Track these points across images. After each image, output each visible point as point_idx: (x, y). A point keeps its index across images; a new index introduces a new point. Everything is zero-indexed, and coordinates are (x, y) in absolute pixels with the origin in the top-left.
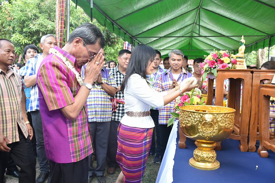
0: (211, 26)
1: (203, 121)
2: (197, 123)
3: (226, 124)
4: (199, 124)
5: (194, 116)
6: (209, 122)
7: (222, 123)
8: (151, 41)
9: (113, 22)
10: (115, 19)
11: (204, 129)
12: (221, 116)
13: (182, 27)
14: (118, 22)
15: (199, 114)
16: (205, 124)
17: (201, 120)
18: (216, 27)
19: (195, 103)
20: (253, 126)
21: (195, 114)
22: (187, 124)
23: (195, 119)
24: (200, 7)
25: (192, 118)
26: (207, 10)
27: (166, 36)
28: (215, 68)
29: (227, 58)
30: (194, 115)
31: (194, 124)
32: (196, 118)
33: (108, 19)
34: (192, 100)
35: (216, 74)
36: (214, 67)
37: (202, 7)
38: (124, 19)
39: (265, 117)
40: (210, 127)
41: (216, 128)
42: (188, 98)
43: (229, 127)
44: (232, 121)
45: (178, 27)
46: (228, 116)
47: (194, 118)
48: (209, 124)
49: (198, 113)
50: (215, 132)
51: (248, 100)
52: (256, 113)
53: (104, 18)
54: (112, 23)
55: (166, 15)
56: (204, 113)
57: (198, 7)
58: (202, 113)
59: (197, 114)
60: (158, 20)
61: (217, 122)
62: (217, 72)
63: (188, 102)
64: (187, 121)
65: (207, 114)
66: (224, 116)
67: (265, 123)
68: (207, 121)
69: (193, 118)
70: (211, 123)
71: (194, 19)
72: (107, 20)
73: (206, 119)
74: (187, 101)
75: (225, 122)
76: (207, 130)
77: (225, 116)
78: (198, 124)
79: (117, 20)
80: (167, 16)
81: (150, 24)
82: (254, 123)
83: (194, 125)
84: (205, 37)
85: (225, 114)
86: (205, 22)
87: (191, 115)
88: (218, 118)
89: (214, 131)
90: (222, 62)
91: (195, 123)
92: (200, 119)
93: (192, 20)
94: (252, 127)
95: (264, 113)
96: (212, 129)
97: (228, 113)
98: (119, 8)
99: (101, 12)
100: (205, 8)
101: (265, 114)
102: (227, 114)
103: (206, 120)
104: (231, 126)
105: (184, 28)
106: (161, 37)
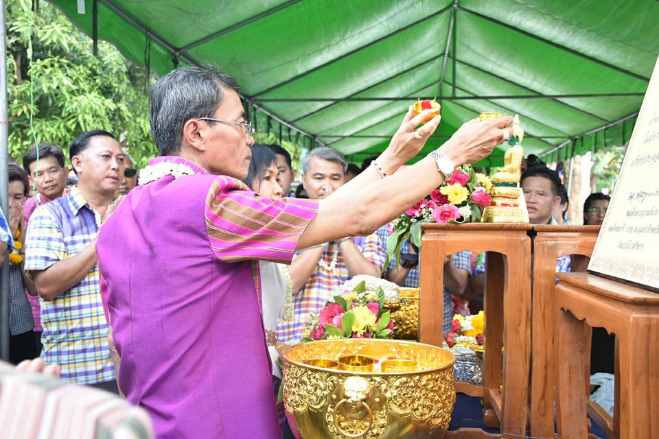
0: (494, 63)
1: (338, 399)
2: (322, 404)
3: (417, 409)
4: (329, 409)
5: (314, 381)
6: (355, 403)
7: (400, 405)
8: (311, 111)
9: (177, 54)
10: (180, 45)
11: (343, 424)
12: (397, 383)
13: (405, 68)
14: (191, 52)
15: (328, 376)
16: (345, 409)
17: (334, 396)
18: (506, 64)
20: (542, 404)
21: (317, 375)
22: (298, 406)
23: (319, 392)
24: (455, 6)
25: (310, 388)
26: (478, 15)
27: (356, 96)
30: (314, 378)
31: (315, 407)
32: (320, 389)
33: (158, 43)
34: (351, 320)
35: (419, 239)
36: (417, 214)
37: (462, 6)
38: (211, 43)
39: (570, 378)
40: (363, 418)
41: (382, 422)
42: (340, 312)
43: (427, 416)
44: (437, 398)
45: (392, 69)
46: (424, 382)
47: (316, 389)
48: (357, 410)
49: (325, 372)
50: (378, 434)
51: (520, 321)
52: (547, 363)
53: (144, 38)
54: (173, 55)
55: (345, 33)
56: (343, 374)
57: (450, 6)
58: (337, 374)
59: (324, 376)
60: (322, 47)
61: (384, 400)
62: (423, 233)
63: (340, 326)
64: (297, 398)
65: (351, 375)
66: (406, 383)
68: (349, 401)
69: (312, 389)
70: (363, 408)
71: (442, 42)
72: (155, 46)
73: (347, 394)
74: (335, 320)
75: (413, 402)
76: (351, 430)
77: (412, 384)
78: (324, 408)
79: (189, 46)
80: (349, 34)
81: (298, 59)
82: (543, 397)
83: (315, 409)
84: (476, 97)
85: (410, 376)
86: (475, 49)
87: (305, 378)
88: (386, 391)
89: (375, 431)
90: (443, 199)
91: (319, 403)
92: (331, 391)
93: (437, 45)
94: (539, 408)
95: (566, 367)
96: (367, 424)
97: (421, 374)
98: (187, 13)
99: (129, 22)
100: (473, 9)
101: (570, 367)
102: (417, 377)
103: (348, 398)
104: (433, 412)
105: (412, 71)
106: (337, 101)
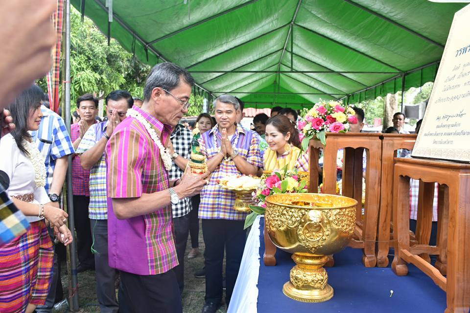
0: (311, 54)
1: (305, 222)
2: (296, 225)
3: (344, 226)
4: (300, 227)
5: (291, 213)
6: (316, 223)
7: (337, 224)
8: (212, 78)
9: (147, 46)
10: (150, 40)
11: (308, 235)
12: (335, 213)
13: (263, 56)
14: (155, 45)
15: (299, 211)
16: (310, 226)
17: (303, 221)
18: (318, 55)
19: (291, 190)
20: (385, 225)
21: (293, 210)
22: (280, 227)
23: (294, 219)
24: (292, 23)
25: (288, 217)
26: (304, 28)
27: (236, 70)
28: (323, 130)
29: (341, 113)
30: (291, 211)
31: (291, 227)
32: (295, 217)
33: (138, 40)
34: (286, 184)
35: (324, 141)
36: (320, 128)
37: (296, 23)
38: (166, 40)
39: (402, 210)
40: (318, 231)
41: (327, 233)
42: (278, 180)
43: (348, 229)
44: (352, 221)
45: (257, 55)
46: (347, 213)
47: (292, 218)
48: (316, 227)
49: (297, 208)
50: (325, 239)
51: (375, 183)
52: (388, 204)
53: (132, 37)
54: (145, 46)
55: (236, 36)
56: (308, 209)
57: (290, 23)
58: (304, 209)
59: (297, 210)
60: (223, 43)
61: (329, 222)
62: (326, 137)
63: (279, 187)
64: (279, 223)
65: (312, 209)
66: (339, 212)
67: (402, 219)
68: (312, 222)
69: (290, 218)
70: (320, 225)
71: (283, 42)
72: (137, 41)
73: (311, 219)
74: (277, 185)
75: (342, 222)
76: (312, 237)
77: (342, 213)
78: (297, 226)
79: (154, 42)
80: (238, 36)
81: (210, 49)
82: (385, 221)
83: (291, 228)
84: (302, 72)
85: (341, 209)
86: (301, 46)
87: (285, 212)
88: (330, 217)
89: (324, 238)
90: (334, 120)
91: (294, 225)
92: (301, 218)
93: (280, 44)
94: (383, 227)
95: (401, 205)
96: (321, 234)
97: (346, 208)
98: (157, 22)
99: (125, 28)
100: (302, 25)
101: (403, 205)
102: (344, 210)
103: (312, 221)
104: (350, 228)
105: (266, 57)
106: (226, 72)
